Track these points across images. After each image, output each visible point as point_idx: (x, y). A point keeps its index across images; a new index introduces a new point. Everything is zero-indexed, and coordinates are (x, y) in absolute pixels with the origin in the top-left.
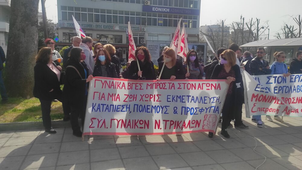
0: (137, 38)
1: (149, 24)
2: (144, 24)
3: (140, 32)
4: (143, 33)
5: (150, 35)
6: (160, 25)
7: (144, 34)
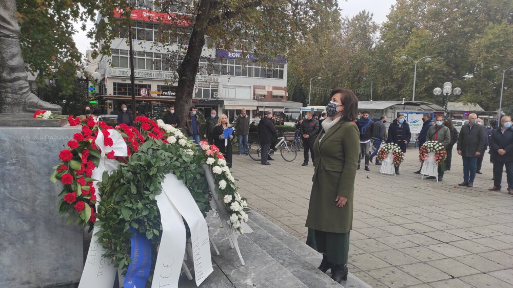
3: (213, 84)
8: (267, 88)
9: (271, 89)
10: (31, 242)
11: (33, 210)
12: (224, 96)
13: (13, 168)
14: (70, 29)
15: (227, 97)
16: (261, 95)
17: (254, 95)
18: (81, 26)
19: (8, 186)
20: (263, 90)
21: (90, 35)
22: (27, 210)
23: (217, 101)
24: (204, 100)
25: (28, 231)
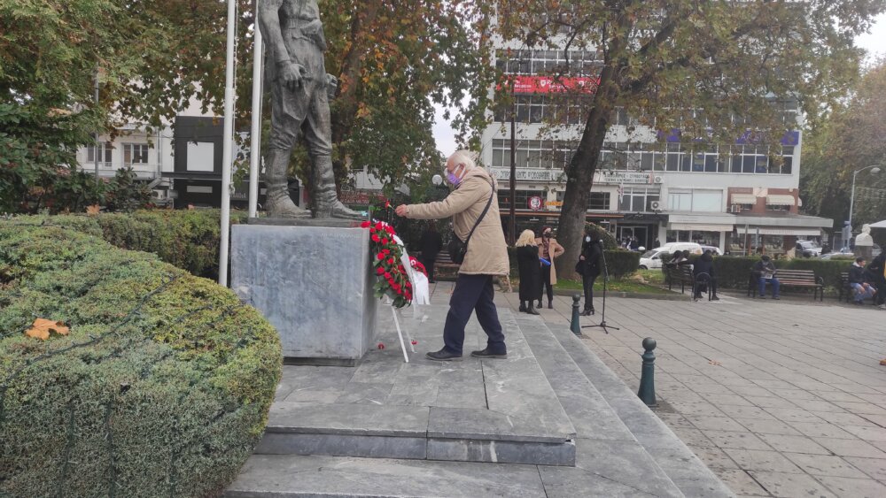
0: (643, 197)
1: (672, 167)
2: (659, 167)
3: (650, 187)
4: (657, 187)
5: (673, 191)
6: (698, 169)
7: (659, 190)
8: (756, 192)
9: (764, 194)
10: (324, 319)
11: (327, 293)
12: (670, 208)
13: (314, 258)
14: (429, 119)
15: (676, 208)
16: (743, 206)
17: (729, 204)
18: (444, 113)
19: (311, 272)
20: (748, 196)
21: (454, 126)
22: (323, 292)
23: (656, 215)
24: (634, 215)
25: (322, 310)
